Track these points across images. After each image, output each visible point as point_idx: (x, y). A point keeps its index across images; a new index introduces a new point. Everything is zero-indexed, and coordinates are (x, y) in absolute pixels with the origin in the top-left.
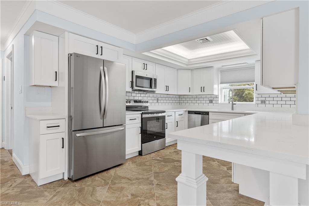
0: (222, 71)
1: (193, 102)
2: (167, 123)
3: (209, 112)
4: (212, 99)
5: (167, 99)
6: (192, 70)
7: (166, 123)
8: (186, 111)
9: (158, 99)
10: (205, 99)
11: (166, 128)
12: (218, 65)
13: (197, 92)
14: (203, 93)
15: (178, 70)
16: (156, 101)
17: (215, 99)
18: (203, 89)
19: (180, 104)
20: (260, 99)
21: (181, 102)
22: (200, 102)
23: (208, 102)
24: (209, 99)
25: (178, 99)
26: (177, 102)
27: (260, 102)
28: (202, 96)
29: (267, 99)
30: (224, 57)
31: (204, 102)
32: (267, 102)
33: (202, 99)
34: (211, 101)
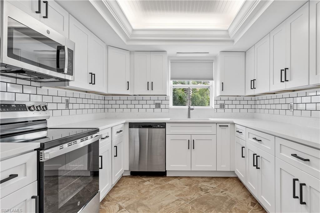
0: (174, 61)
1: (129, 106)
2: (101, 157)
3: (165, 123)
4: (160, 102)
5: (85, 101)
6: (131, 52)
7: (100, 155)
8: (125, 123)
9: (67, 101)
10: (148, 102)
11: (100, 167)
12: (172, 50)
13: (140, 89)
14: (150, 92)
15: (108, 46)
16: (63, 106)
17: (164, 102)
18: (150, 86)
19: (106, 110)
20: (219, 102)
21: (107, 106)
22: (140, 106)
23: (154, 106)
24: (156, 102)
25: (103, 102)
26: (101, 106)
27: (218, 106)
28: (145, 98)
29: (226, 102)
30: (191, 36)
31: (148, 106)
32: (226, 106)
33: (144, 102)
34: (158, 106)
